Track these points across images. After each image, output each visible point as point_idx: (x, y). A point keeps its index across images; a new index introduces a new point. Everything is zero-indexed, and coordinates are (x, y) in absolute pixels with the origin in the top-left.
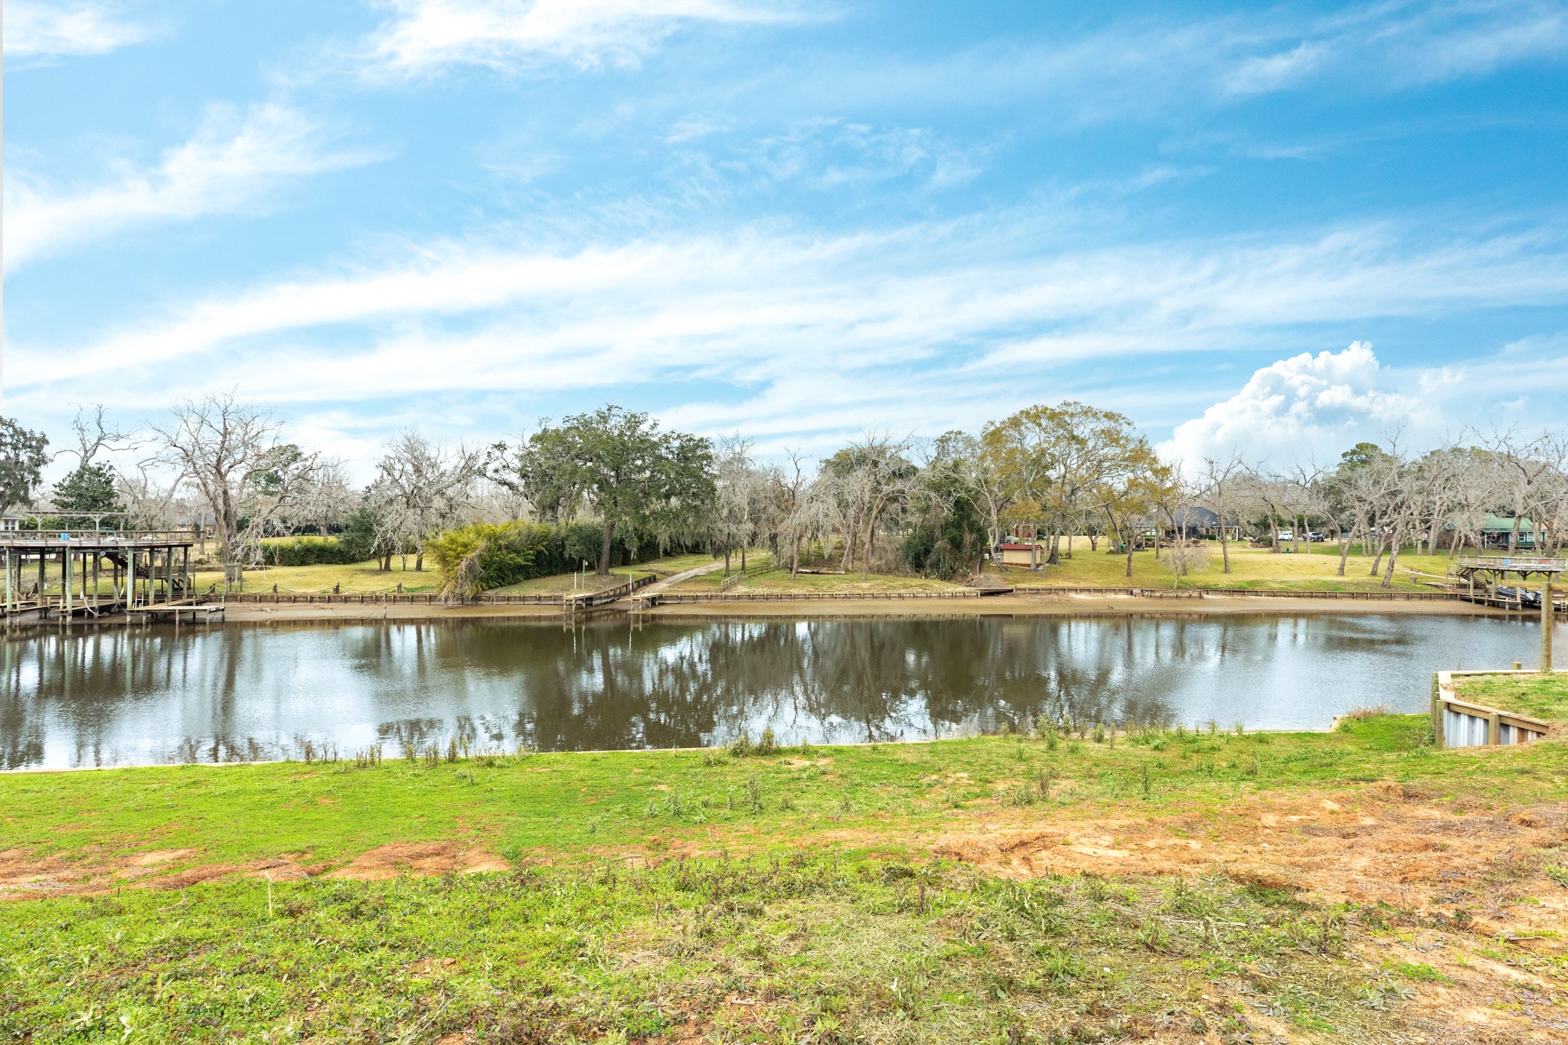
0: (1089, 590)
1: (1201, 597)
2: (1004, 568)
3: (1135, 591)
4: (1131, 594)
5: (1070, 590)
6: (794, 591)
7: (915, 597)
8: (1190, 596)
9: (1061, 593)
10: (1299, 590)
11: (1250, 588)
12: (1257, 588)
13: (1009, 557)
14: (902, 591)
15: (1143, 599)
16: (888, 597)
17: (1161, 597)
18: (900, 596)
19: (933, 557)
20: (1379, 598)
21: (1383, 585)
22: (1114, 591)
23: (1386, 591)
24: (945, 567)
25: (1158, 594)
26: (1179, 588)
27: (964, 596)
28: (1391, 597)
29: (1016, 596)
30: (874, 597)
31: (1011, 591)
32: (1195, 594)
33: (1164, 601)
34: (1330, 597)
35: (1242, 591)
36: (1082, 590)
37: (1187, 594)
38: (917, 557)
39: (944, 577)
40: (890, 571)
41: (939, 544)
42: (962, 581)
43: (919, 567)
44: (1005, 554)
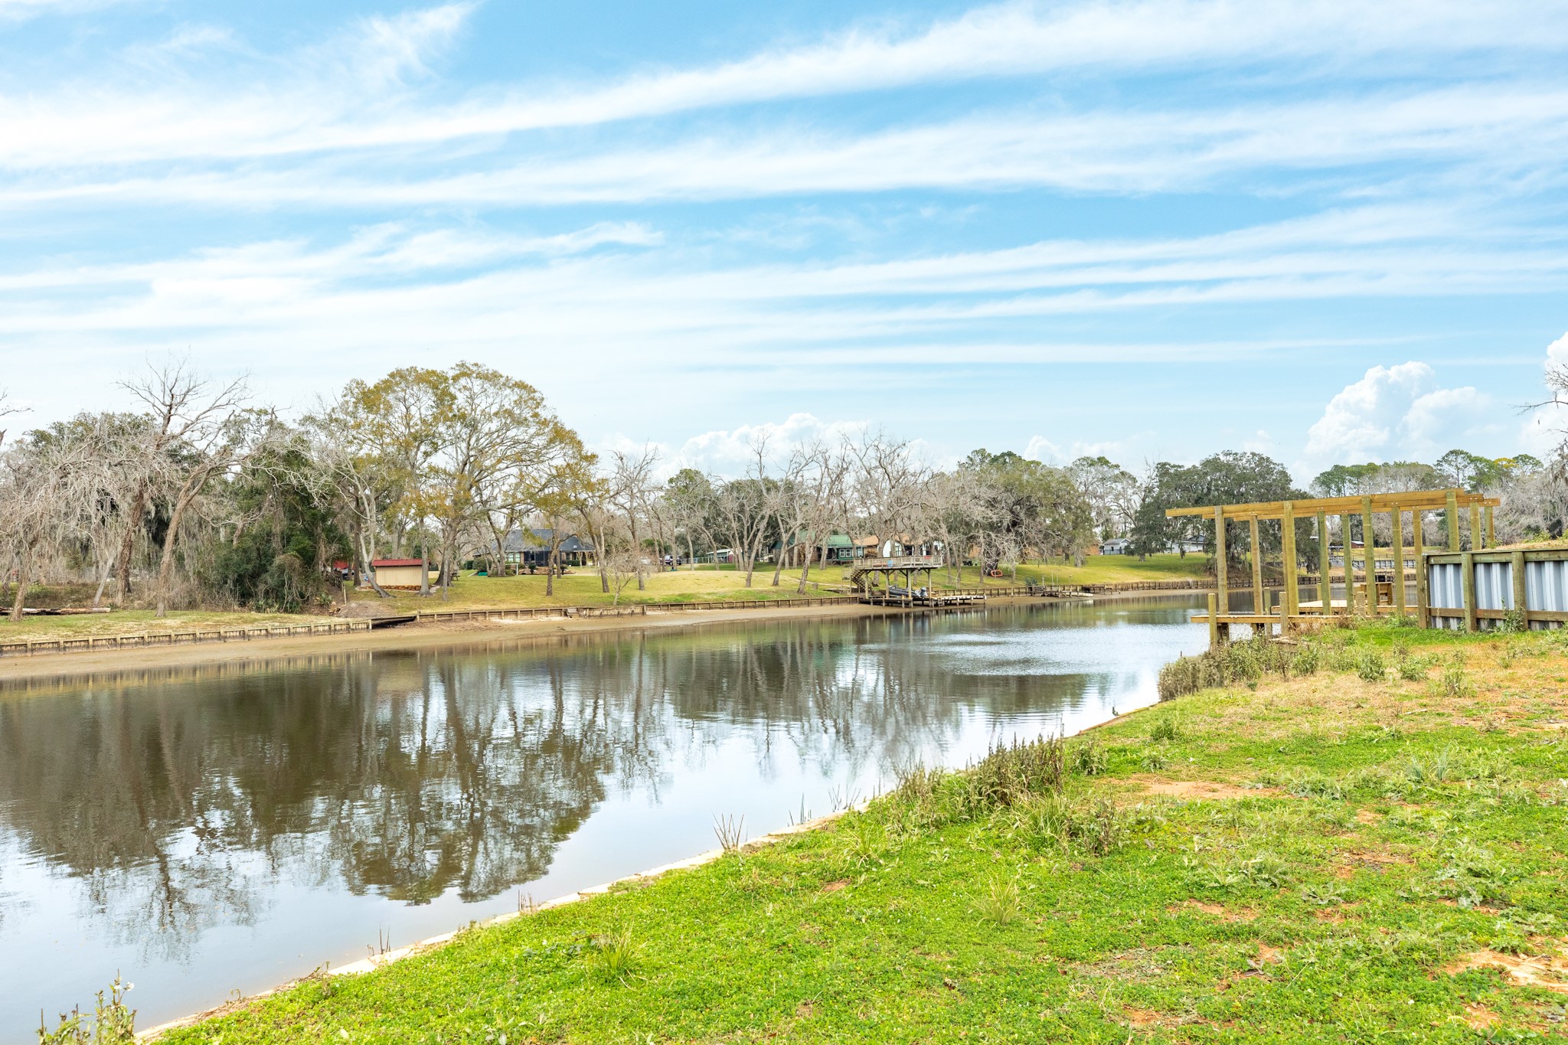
0: (515, 613)
1: (643, 613)
2: (382, 592)
3: (569, 611)
4: (566, 615)
5: (492, 613)
6: (30, 638)
7: (268, 634)
8: (632, 613)
9: (480, 618)
10: (731, 600)
11: (686, 601)
12: (693, 601)
13: (384, 578)
14: (247, 627)
15: (581, 620)
16: (221, 638)
17: (601, 616)
18: (244, 635)
19: (269, 580)
20: (799, 605)
21: (799, 591)
22: (545, 611)
23: (802, 597)
24: (290, 594)
25: (597, 613)
26: (619, 603)
27: (349, 629)
28: (808, 603)
29: (421, 625)
30: (195, 638)
31: (413, 619)
32: (638, 610)
33: (603, 620)
34: (760, 606)
35: (678, 605)
36: (508, 613)
37: (629, 611)
38: (239, 580)
39: (290, 609)
40: (192, 605)
41: (278, 560)
42: (322, 613)
43: (245, 597)
44: (380, 573)
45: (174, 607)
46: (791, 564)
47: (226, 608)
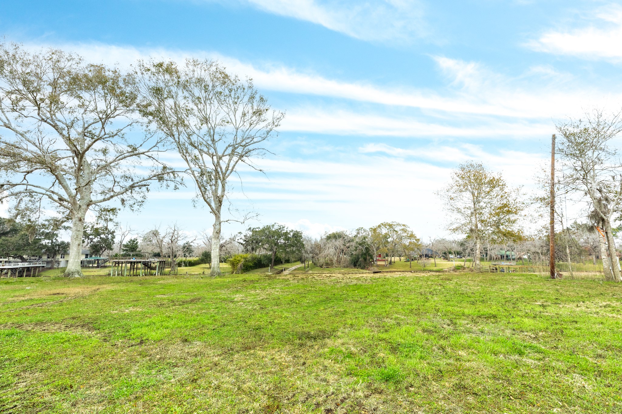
0: (401, 271)
2: (378, 266)
4: (411, 272)
5: (396, 271)
6: (324, 272)
9: (394, 272)
11: (441, 270)
12: (443, 270)
13: (379, 263)
19: (359, 263)
22: (407, 271)
24: (362, 266)
25: (418, 272)
26: (423, 271)
27: (368, 273)
29: (382, 273)
31: (380, 272)
32: (428, 272)
35: (439, 271)
36: (399, 271)
38: (354, 263)
39: (362, 269)
40: (347, 267)
41: (360, 259)
42: (367, 270)
43: (355, 266)
44: (378, 262)
45: (344, 267)
46: (486, 259)
47: (352, 268)
